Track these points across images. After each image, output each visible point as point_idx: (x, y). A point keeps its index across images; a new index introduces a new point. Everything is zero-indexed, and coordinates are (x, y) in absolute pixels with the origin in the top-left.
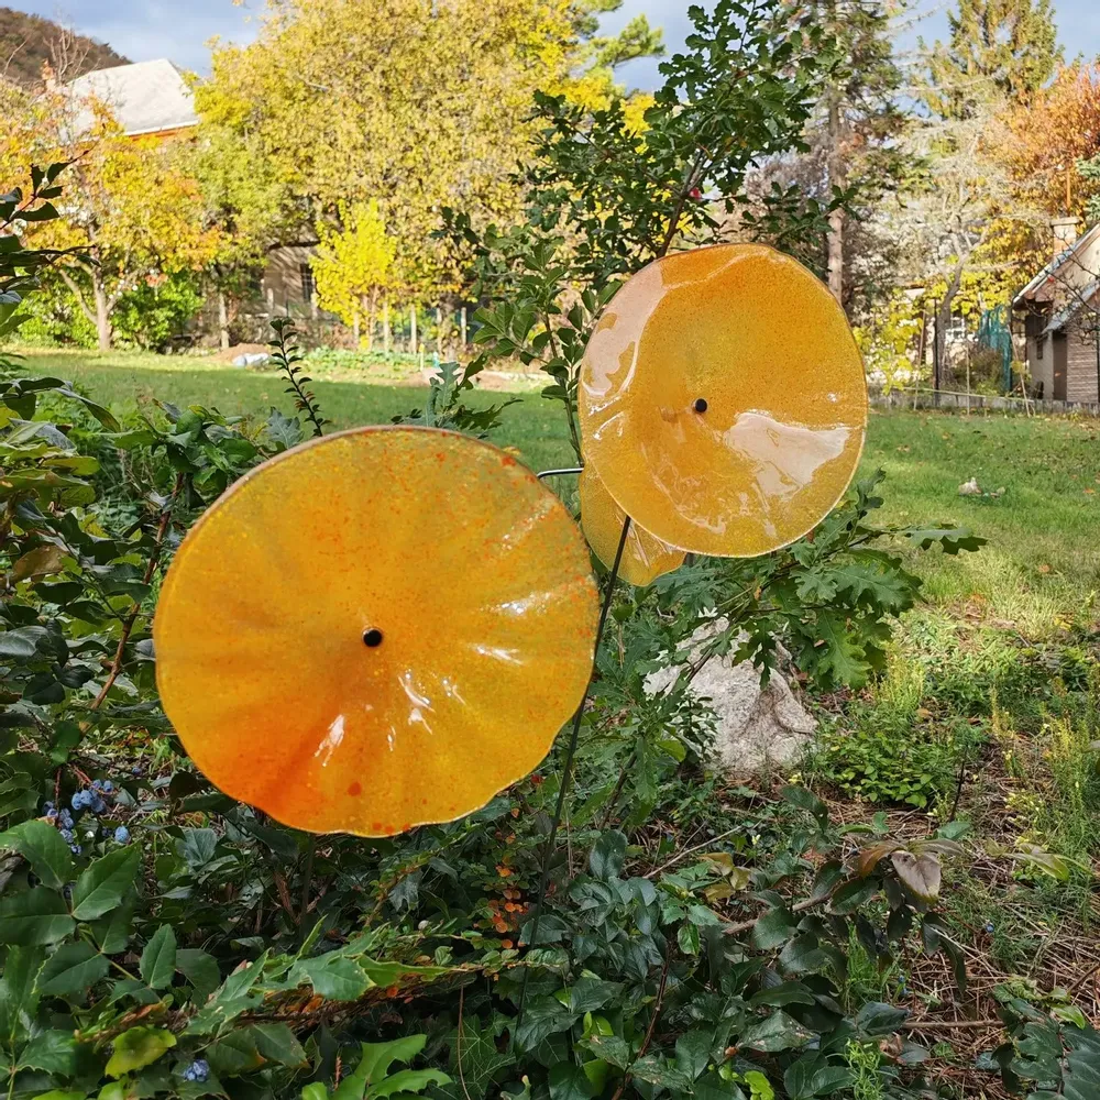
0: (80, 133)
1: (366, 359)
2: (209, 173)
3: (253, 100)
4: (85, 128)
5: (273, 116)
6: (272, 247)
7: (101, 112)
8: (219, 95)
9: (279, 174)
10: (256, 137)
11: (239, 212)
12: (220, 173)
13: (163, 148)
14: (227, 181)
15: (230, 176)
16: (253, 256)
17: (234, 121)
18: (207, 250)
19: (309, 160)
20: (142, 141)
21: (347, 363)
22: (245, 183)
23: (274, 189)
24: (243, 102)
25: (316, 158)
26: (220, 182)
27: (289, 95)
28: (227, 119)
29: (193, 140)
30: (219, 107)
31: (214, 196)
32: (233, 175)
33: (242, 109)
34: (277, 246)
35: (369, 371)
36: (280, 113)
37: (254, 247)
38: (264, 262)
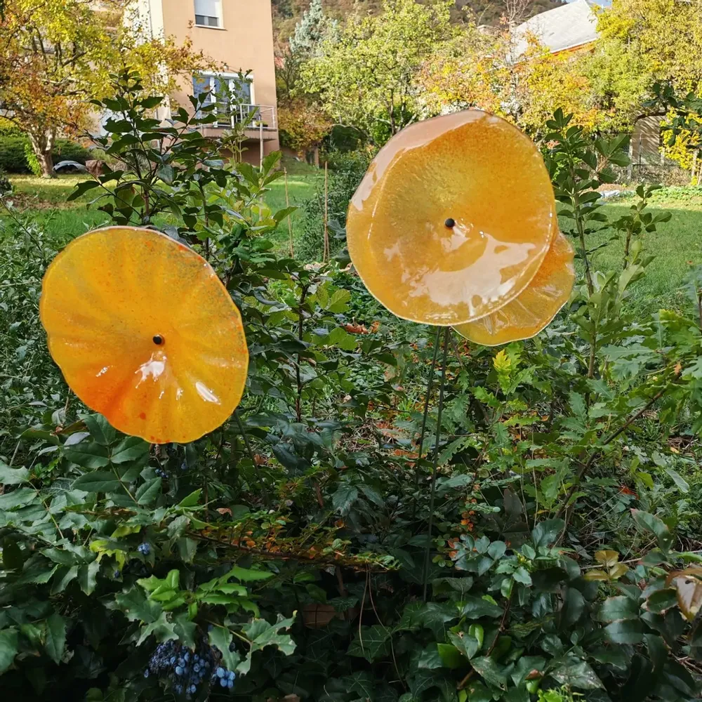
0: (518, 56)
1: (690, 193)
2: (600, 71)
3: (636, 18)
4: (523, 52)
5: (649, 26)
6: (640, 117)
7: (533, 41)
8: (613, 17)
9: (648, 67)
10: (635, 43)
11: (617, 96)
12: (607, 70)
13: (573, 58)
14: (611, 75)
15: (614, 72)
16: (624, 124)
17: (621, 34)
18: (587, 123)
19: (672, 55)
20: (560, 55)
21: (675, 196)
22: (623, 76)
23: (644, 78)
24: (629, 20)
25: (676, 53)
26: (607, 77)
27: (662, 11)
28: (618, 33)
29: (592, 51)
30: (612, 26)
31: (601, 86)
32: (616, 71)
33: (628, 25)
34: (643, 116)
35: (692, 201)
36: (654, 24)
37: (626, 118)
38: (630, 128)
